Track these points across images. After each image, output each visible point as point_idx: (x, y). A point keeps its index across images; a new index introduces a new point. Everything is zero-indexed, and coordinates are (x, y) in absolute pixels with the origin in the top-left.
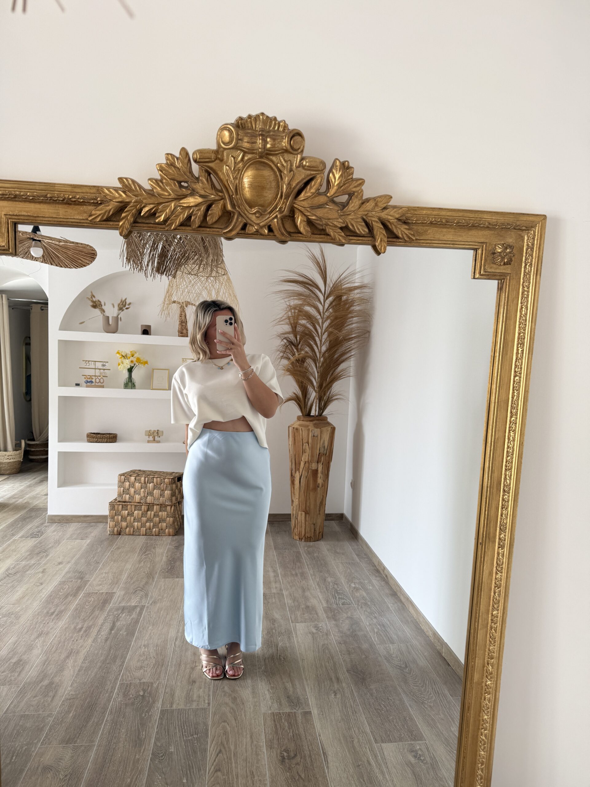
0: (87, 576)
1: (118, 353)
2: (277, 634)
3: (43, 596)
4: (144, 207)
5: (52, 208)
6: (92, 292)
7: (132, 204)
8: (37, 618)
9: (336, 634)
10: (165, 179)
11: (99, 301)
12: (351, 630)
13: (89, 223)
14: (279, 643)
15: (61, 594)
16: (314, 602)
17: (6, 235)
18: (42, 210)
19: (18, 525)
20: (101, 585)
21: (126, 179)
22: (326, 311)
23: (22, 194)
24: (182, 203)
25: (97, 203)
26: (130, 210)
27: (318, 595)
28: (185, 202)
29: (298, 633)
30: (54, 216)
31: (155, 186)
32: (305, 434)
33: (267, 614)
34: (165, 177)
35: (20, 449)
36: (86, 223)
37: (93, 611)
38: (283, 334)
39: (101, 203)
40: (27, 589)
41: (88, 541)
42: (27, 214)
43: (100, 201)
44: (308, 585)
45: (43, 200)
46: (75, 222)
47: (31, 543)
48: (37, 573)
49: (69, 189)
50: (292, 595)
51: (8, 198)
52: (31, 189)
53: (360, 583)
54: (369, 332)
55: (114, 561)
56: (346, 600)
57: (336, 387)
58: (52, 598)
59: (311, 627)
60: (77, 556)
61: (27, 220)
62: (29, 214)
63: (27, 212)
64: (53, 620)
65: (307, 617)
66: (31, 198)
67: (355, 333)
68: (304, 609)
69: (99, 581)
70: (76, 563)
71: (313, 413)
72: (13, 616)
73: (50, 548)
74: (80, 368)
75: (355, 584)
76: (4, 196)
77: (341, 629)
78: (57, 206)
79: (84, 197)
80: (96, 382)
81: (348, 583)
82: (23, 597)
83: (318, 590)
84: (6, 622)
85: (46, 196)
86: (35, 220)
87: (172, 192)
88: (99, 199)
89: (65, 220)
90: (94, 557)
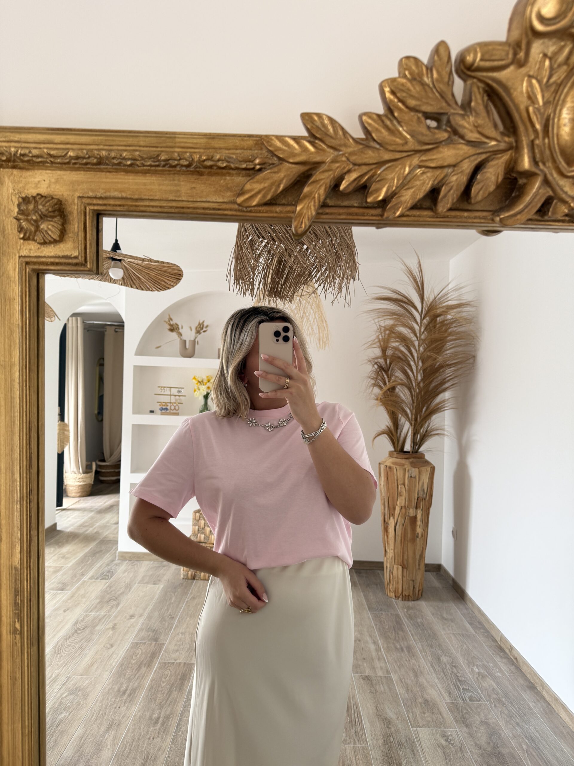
0: (162, 637)
1: (194, 378)
2: (397, 744)
3: (114, 664)
4: (349, 171)
5: (166, 182)
6: (169, 315)
7: (324, 167)
8: (108, 699)
9: (473, 750)
10: (400, 109)
11: (176, 324)
12: (492, 744)
13: (236, 210)
14: (402, 760)
15: (133, 662)
16: (432, 693)
17: (81, 234)
18: (149, 187)
19: (87, 561)
20: (177, 651)
21: (318, 115)
22: (423, 332)
23: (113, 154)
24: (426, 161)
25: (253, 168)
26: (322, 179)
27: (436, 683)
28: (434, 157)
29: (424, 745)
30: (171, 198)
31: (376, 126)
32: (400, 474)
33: (377, 710)
34: (400, 105)
35: (92, 472)
36: (231, 210)
37: (170, 691)
38: (374, 359)
39: (260, 170)
40: (96, 653)
41: (161, 586)
42: (120, 195)
43: (259, 164)
44: (419, 667)
45: (151, 166)
46: (210, 209)
47: (100, 586)
48: (107, 629)
49: (203, 141)
50: (403, 681)
51: (86, 164)
52: (130, 146)
53: (485, 667)
54: (474, 357)
55: (191, 617)
56: (474, 694)
57: (435, 420)
58: (123, 667)
59: (438, 735)
60: (150, 607)
61: (120, 206)
62: (124, 195)
63: (121, 191)
64: (125, 703)
65: (429, 719)
66: (129, 163)
67: (458, 358)
68: (423, 704)
69: (176, 645)
70: (149, 617)
71: (408, 447)
72: (80, 693)
73: (121, 594)
74: (155, 394)
75: (478, 668)
76: (80, 161)
77: (478, 742)
78: (177, 177)
79: (230, 158)
80: (171, 409)
81: (469, 666)
82: (92, 665)
83: (434, 675)
84: (72, 702)
85: (156, 158)
86: (136, 206)
87: (412, 136)
88: (257, 161)
89: (191, 205)
90: (168, 609)
